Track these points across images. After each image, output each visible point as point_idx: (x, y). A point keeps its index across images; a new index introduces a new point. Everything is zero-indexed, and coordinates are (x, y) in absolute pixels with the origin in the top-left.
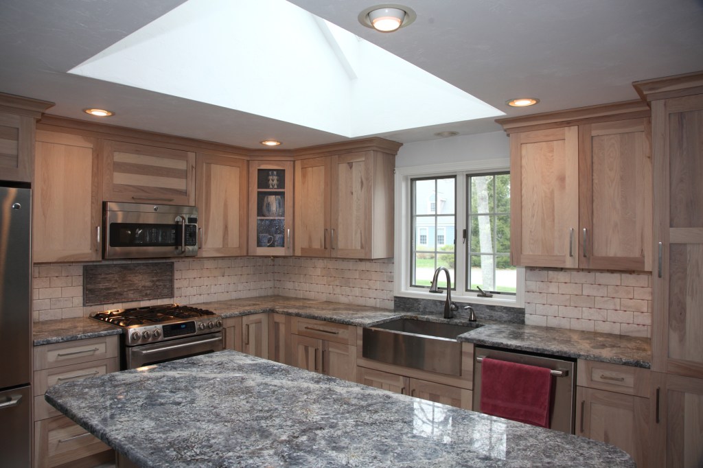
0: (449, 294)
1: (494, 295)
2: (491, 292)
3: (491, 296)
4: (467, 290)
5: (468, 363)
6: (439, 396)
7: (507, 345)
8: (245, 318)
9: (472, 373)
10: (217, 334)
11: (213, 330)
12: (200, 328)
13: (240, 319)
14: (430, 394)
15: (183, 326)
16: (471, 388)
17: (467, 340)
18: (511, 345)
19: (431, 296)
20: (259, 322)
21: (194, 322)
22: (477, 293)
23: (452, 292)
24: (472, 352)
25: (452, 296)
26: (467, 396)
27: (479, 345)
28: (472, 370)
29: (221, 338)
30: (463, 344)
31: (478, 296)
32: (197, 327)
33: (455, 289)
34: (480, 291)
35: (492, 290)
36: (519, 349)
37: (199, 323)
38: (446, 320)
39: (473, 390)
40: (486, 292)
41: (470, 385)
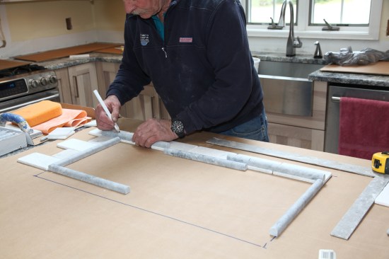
0: (292, 29)
1: (341, 27)
2: (338, 25)
3: (338, 30)
4: (310, 24)
5: (320, 103)
6: (287, 138)
7: (367, 82)
8: (71, 70)
9: (324, 113)
10: (52, 92)
11: (47, 87)
12: (32, 86)
13: (66, 71)
14: (277, 136)
15: (12, 85)
16: (324, 129)
17: (320, 79)
18: (372, 82)
19: (270, 33)
20: (86, 73)
21: (23, 80)
22: (322, 27)
23: (295, 27)
24: (326, 91)
25: (295, 32)
26: (318, 136)
27: (333, 84)
28: (325, 109)
29: (57, 95)
30: (315, 83)
31: (323, 30)
32: (28, 85)
33: (296, 24)
34: (327, 24)
35: (339, 23)
36: (382, 85)
37: (29, 80)
38: (289, 58)
39: (325, 130)
40: (333, 25)
41: (322, 125)
